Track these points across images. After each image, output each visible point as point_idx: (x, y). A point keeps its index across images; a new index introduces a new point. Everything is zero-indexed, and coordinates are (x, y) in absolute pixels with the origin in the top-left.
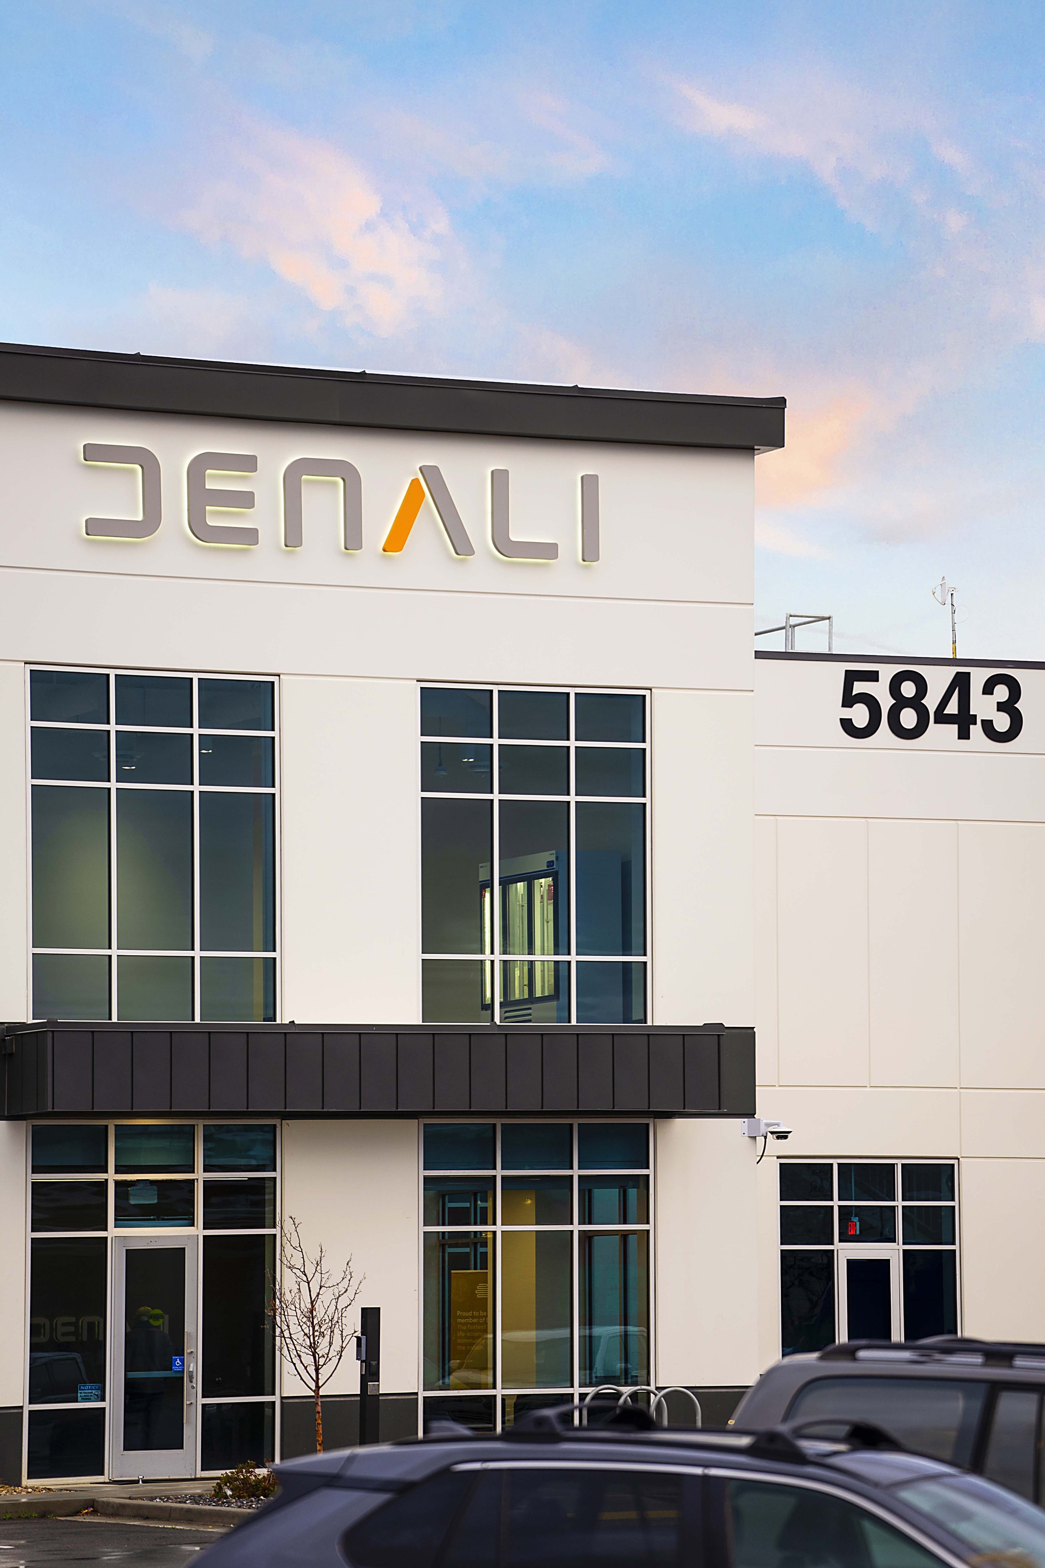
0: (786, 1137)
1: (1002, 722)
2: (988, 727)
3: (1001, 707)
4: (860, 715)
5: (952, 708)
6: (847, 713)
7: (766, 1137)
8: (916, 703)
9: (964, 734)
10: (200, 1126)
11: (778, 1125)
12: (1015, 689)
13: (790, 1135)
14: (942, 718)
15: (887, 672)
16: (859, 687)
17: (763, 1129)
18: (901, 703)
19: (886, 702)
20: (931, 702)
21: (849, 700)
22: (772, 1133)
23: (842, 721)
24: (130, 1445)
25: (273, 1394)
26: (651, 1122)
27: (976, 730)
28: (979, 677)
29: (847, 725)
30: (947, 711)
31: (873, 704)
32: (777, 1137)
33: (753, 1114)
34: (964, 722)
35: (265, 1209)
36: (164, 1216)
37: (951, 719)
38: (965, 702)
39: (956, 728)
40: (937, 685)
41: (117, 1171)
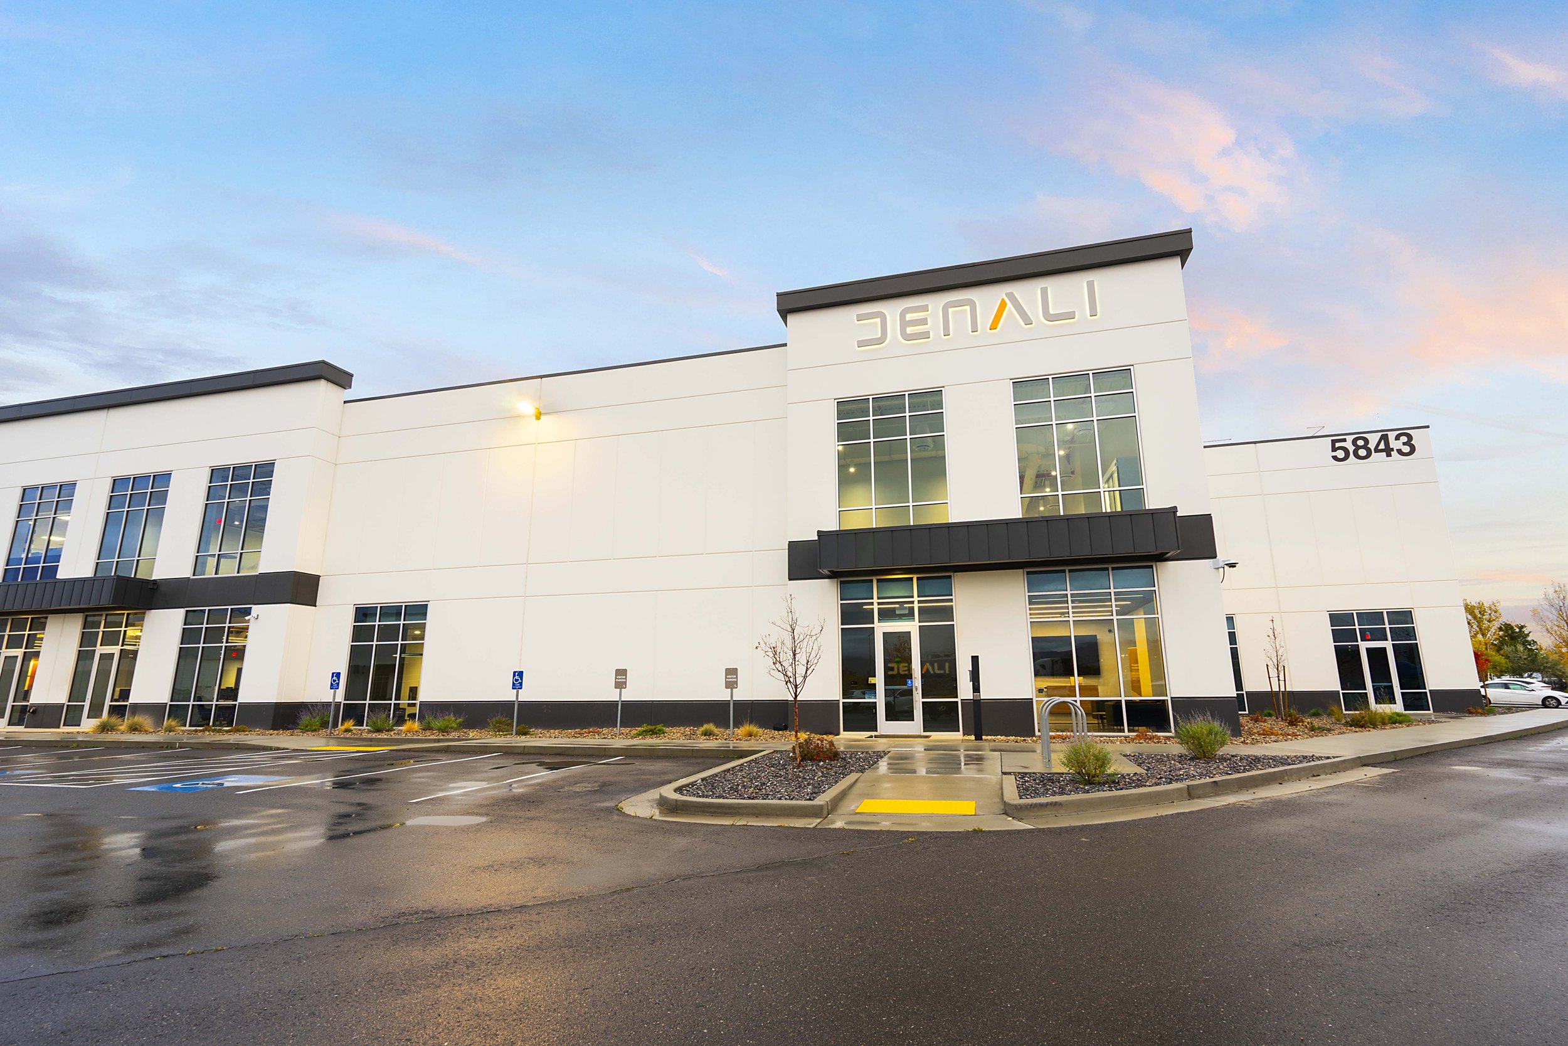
0: (1235, 566)
1: (1406, 449)
2: (1400, 452)
3: (1404, 444)
4: (1340, 454)
5: (1382, 446)
6: (1334, 454)
7: (1224, 568)
8: (1365, 447)
9: (1389, 455)
10: (915, 577)
11: (1229, 560)
12: (1410, 437)
13: (1237, 565)
14: (1377, 450)
15: (1350, 439)
16: (1338, 445)
17: (1222, 564)
18: (1358, 448)
19: (1351, 448)
20: (1372, 446)
21: (1334, 449)
22: (1226, 564)
23: (1332, 457)
24: (889, 717)
26: (1154, 564)
27: (1394, 453)
28: (1392, 436)
29: (1335, 458)
30: (1380, 448)
31: (1345, 450)
32: (1230, 567)
33: (1216, 557)
34: (1388, 451)
35: (948, 613)
36: (901, 617)
37: (1381, 451)
38: (1387, 443)
39: (1385, 453)
40: (1373, 440)
41: (878, 598)
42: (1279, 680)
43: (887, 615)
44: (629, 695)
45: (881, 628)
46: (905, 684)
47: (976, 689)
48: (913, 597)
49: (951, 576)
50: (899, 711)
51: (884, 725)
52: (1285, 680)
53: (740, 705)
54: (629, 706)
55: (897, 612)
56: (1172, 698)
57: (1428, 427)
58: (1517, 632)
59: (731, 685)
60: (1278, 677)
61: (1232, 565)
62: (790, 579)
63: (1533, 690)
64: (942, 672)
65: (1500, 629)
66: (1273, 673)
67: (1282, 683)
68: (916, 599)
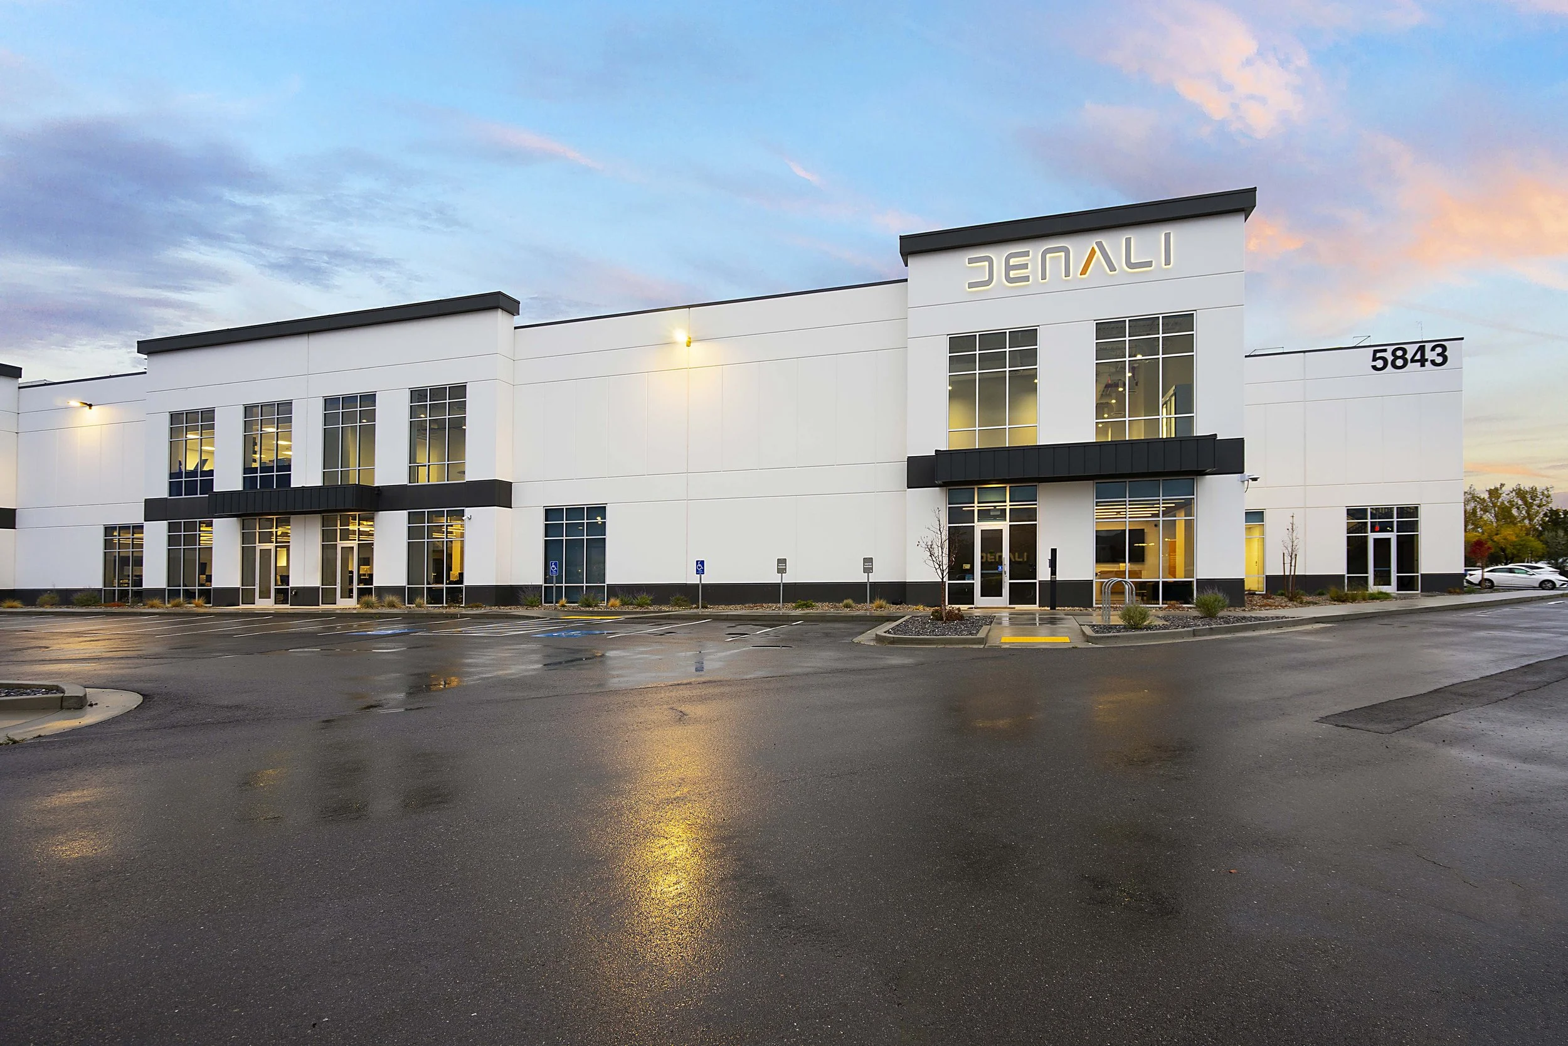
1: (1439, 360)
2: (1433, 362)
3: (1438, 355)
4: (1380, 364)
5: (1418, 357)
6: (1374, 363)
7: (1248, 481)
8: (1403, 357)
9: (1423, 365)
10: (1008, 487)
11: (1253, 475)
12: (1444, 348)
13: (1258, 479)
14: (1413, 361)
15: (1390, 349)
16: (1378, 355)
17: (1247, 478)
18: (1396, 358)
19: (1390, 358)
20: (1409, 356)
21: (1375, 359)
22: (1250, 478)
23: (1372, 366)
24: (984, 594)
25: (1036, 579)
26: (1195, 477)
27: (1428, 364)
28: (1428, 346)
29: (1374, 367)
30: (1416, 358)
31: (1384, 359)
32: (1253, 480)
33: (1243, 472)
34: (1423, 361)
35: (1032, 514)
36: (994, 518)
37: (1417, 361)
38: (1423, 355)
39: (1419, 363)
40: (1411, 350)
41: (979, 503)
42: (1291, 566)
43: (985, 515)
44: (788, 578)
45: (980, 526)
46: (997, 569)
47: (1053, 573)
48: (1005, 502)
49: (1036, 486)
50: (991, 588)
51: (980, 600)
52: (1295, 566)
53: (874, 585)
54: (789, 587)
55: (992, 513)
56: (1197, 579)
57: (1462, 339)
58: (1561, 518)
59: (868, 570)
60: (1291, 563)
61: (1255, 479)
62: (908, 488)
63: (1533, 574)
64: (1021, 560)
65: (1545, 515)
66: (1288, 560)
67: (1293, 568)
68: (1008, 503)
